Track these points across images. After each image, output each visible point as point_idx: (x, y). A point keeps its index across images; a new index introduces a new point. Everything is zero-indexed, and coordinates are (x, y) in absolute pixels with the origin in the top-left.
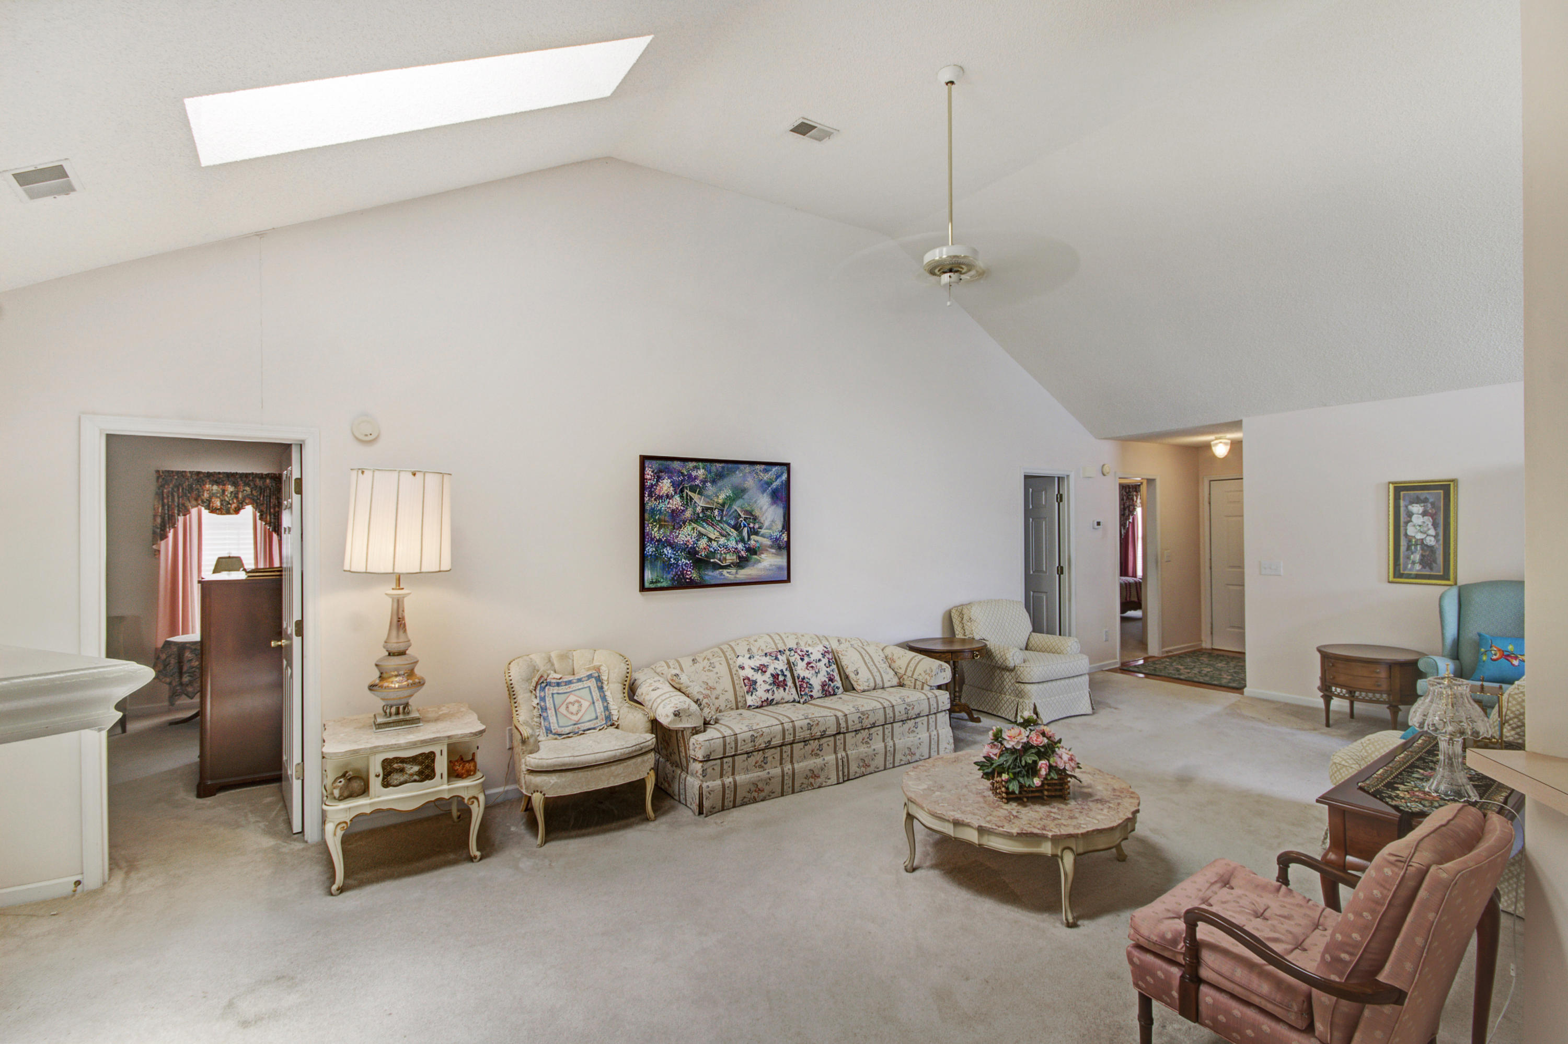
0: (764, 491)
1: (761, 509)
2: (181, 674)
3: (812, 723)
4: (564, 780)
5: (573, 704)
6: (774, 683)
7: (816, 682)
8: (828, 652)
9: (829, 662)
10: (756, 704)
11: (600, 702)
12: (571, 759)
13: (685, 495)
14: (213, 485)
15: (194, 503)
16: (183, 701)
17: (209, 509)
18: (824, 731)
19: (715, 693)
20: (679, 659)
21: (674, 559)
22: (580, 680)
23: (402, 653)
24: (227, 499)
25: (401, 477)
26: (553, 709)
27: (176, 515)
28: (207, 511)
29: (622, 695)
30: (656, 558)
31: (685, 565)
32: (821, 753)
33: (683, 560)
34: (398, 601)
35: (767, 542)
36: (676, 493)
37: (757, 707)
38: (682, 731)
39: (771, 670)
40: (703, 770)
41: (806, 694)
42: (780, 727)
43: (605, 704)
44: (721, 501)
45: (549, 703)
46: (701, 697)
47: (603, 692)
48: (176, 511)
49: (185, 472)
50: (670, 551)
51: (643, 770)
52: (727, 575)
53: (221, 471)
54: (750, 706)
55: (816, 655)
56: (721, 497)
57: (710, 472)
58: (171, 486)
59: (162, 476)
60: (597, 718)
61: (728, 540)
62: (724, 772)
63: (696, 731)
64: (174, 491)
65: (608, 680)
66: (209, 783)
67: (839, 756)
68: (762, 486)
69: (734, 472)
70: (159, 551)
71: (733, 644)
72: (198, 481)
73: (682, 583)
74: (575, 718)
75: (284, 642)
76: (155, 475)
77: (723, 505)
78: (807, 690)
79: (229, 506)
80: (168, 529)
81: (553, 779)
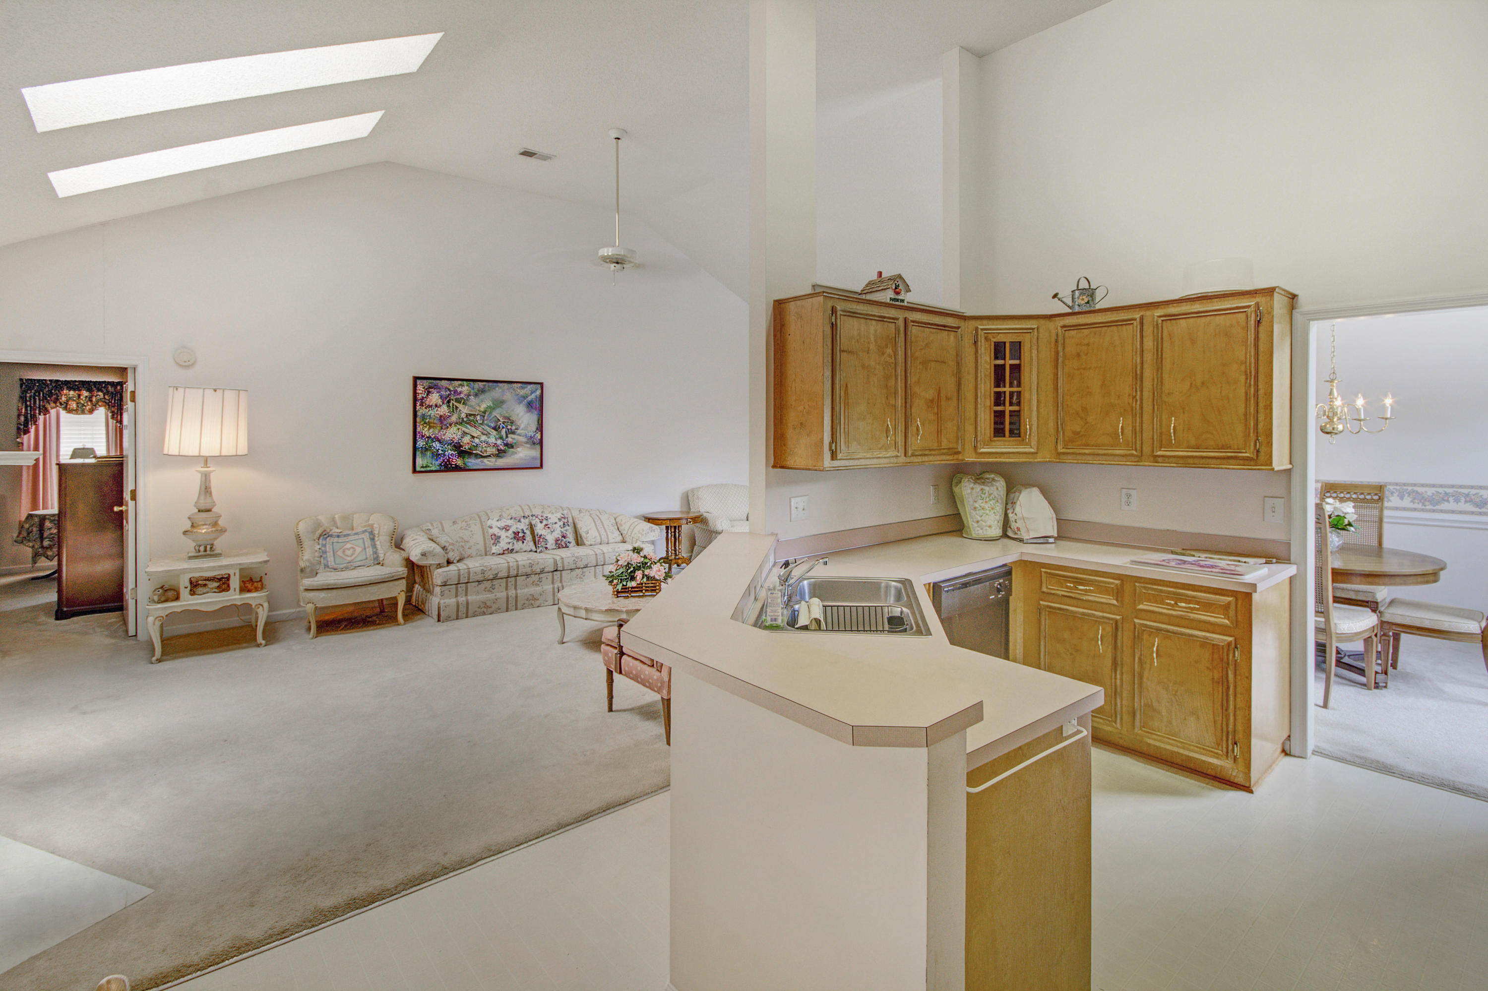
0: (520, 403)
1: (518, 415)
2: (42, 539)
3: (533, 563)
4: (330, 595)
5: (349, 549)
6: (515, 538)
7: (551, 539)
8: (564, 518)
9: (564, 524)
10: (499, 552)
11: (371, 549)
12: (336, 581)
13: (451, 405)
14: (70, 391)
15: (53, 405)
16: (43, 562)
17: (66, 410)
18: (543, 569)
19: (468, 545)
20: (443, 522)
21: (442, 451)
22: (356, 534)
23: (209, 510)
24: (82, 402)
25: (205, 393)
26: (332, 552)
27: (37, 415)
28: (65, 412)
29: (389, 544)
30: (427, 450)
31: (451, 455)
32: (541, 584)
33: (449, 451)
34: (206, 476)
35: (524, 439)
36: (443, 403)
37: (500, 554)
38: (429, 567)
39: (513, 529)
40: (441, 592)
41: (542, 546)
42: (506, 565)
43: (375, 550)
44: (482, 410)
45: (329, 548)
46: (447, 545)
47: (374, 542)
48: (37, 412)
49: (45, 380)
50: (438, 445)
51: (398, 591)
52: (488, 463)
53: (77, 380)
54: (493, 553)
55: (553, 518)
56: (482, 407)
57: (473, 389)
58: (33, 391)
59: (25, 383)
60: (366, 559)
61: (489, 437)
62: (459, 594)
63: (439, 566)
64: (36, 396)
65: (378, 534)
66: (65, 609)
67: (556, 586)
68: (519, 399)
69: (494, 389)
70: (22, 443)
71: (488, 512)
72: (57, 388)
73: (448, 467)
74: (349, 559)
75: (124, 508)
76: (19, 382)
77: (484, 412)
78: (543, 543)
79: (84, 407)
80: (30, 426)
81: (322, 594)
